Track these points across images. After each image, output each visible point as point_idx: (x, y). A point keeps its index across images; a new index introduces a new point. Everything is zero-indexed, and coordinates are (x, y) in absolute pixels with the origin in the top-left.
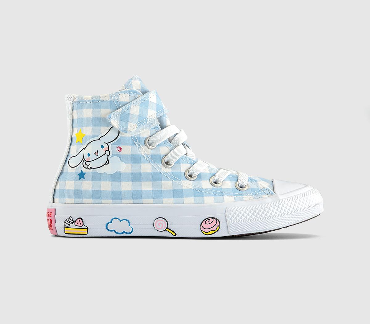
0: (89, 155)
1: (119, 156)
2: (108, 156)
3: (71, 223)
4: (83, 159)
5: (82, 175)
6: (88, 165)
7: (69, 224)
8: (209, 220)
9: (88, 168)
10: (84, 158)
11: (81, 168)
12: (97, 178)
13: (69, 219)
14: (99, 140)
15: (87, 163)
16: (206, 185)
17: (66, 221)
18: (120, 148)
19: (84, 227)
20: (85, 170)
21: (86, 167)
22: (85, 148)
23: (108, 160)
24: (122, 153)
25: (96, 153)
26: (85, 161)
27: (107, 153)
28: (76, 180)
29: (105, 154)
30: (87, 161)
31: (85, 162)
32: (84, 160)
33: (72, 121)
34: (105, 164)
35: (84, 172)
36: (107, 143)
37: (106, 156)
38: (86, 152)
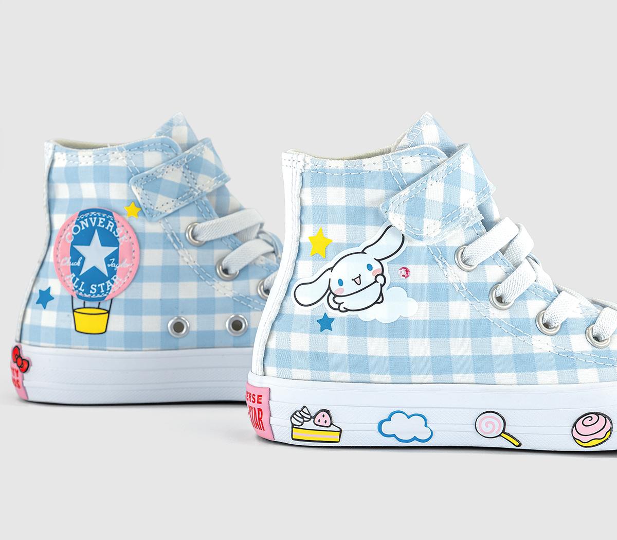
0: (341, 282)
1: (405, 287)
2: (382, 286)
3: (305, 419)
4: (329, 291)
5: (326, 323)
6: (340, 304)
7: (301, 420)
8: (590, 418)
9: (338, 309)
10: (329, 288)
11: (323, 308)
12: (359, 330)
13: (301, 412)
14: (363, 252)
15: (338, 300)
16: (579, 343)
17: (295, 416)
18: (407, 271)
19: (332, 428)
20: (332, 314)
21: (336, 306)
22: (332, 269)
23: (381, 294)
24: (410, 280)
25: (357, 280)
26: (333, 294)
27: (380, 279)
28: (312, 332)
29: (376, 281)
30: (336, 296)
31: (332, 296)
32: (331, 292)
33: (301, 210)
34: (376, 302)
35: (330, 316)
36: (379, 261)
37: (377, 286)
38: (334, 276)
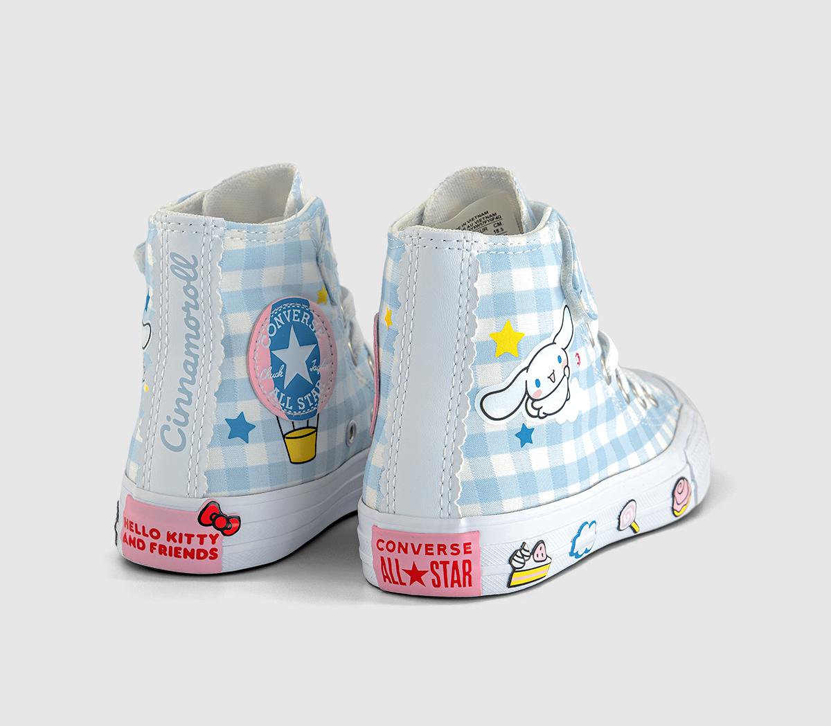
0: (538, 383)
1: (578, 376)
3: (526, 558)
4: (527, 396)
5: (525, 436)
6: (539, 409)
7: (522, 561)
8: (681, 485)
9: (538, 416)
10: (527, 392)
11: (521, 416)
12: (555, 437)
13: (523, 551)
15: (537, 405)
17: (515, 557)
20: (531, 423)
21: (534, 413)
22: (527, 368)
23: (568, 389)
24: (582, 367)
26: (532, 399)
27: (567, 372)
28: (512, 450)
29: (564, 375)
30: (534, 400)
31: (530, 401)
32: (529, 397)
34: (566, 400)
35: (529, 426)
36: (563, 350)
38: (530, 377)
